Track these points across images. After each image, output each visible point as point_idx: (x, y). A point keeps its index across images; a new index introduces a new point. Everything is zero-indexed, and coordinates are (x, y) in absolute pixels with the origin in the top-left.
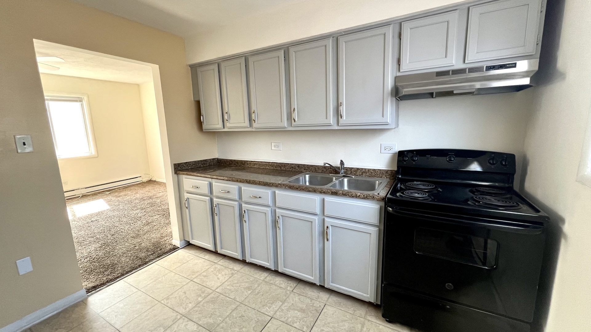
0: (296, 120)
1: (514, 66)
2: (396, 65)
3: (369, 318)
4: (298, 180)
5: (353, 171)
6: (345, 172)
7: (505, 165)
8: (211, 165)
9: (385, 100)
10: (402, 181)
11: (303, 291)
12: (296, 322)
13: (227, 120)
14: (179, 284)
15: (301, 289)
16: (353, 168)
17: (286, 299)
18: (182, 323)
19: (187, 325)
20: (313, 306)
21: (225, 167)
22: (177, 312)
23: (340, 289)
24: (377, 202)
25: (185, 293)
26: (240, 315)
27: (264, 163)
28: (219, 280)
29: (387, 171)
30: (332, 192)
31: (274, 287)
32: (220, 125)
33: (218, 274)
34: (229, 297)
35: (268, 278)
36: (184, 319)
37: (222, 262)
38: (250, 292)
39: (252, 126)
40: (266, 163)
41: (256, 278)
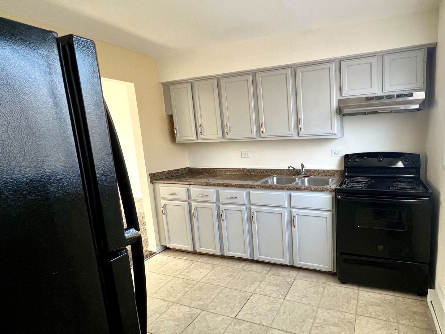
0: (264, 132)
1: (412, 95)
2: (338, 92)
3: (328, 283)
4: (267, 182)
5: (311, 172)
6: (305, 174)
7: (414, 162)
8: (183, 174)
9: (332, 117)
10: (347, 177)
11: (276, 272)
12: (273, 294)
13: (201, 133)
14: (164, 281)
15: (274, 270)
16: (311, 170)
17: (263, 279)
18: (175, 308)
19: (180, 309)
20: (285, 281)
21: (198, 175)
22: (168, 301)
23: (306, 265)
24: (330, 193)
25: (172, 287)
26: (226, 295)
27: (235, 170)
28: (201, 274)
29: (337, 171)
30: (296, 188)
31: (252, 273)
32: (194, 137)
33: (199, 269)
34: (214, 284)
35: (245, 267)
36: (176, 305)
37: (202, 260)
38: (231, 279)
39: (225, 137)
40: (237, 170)
41: (235, 268)
